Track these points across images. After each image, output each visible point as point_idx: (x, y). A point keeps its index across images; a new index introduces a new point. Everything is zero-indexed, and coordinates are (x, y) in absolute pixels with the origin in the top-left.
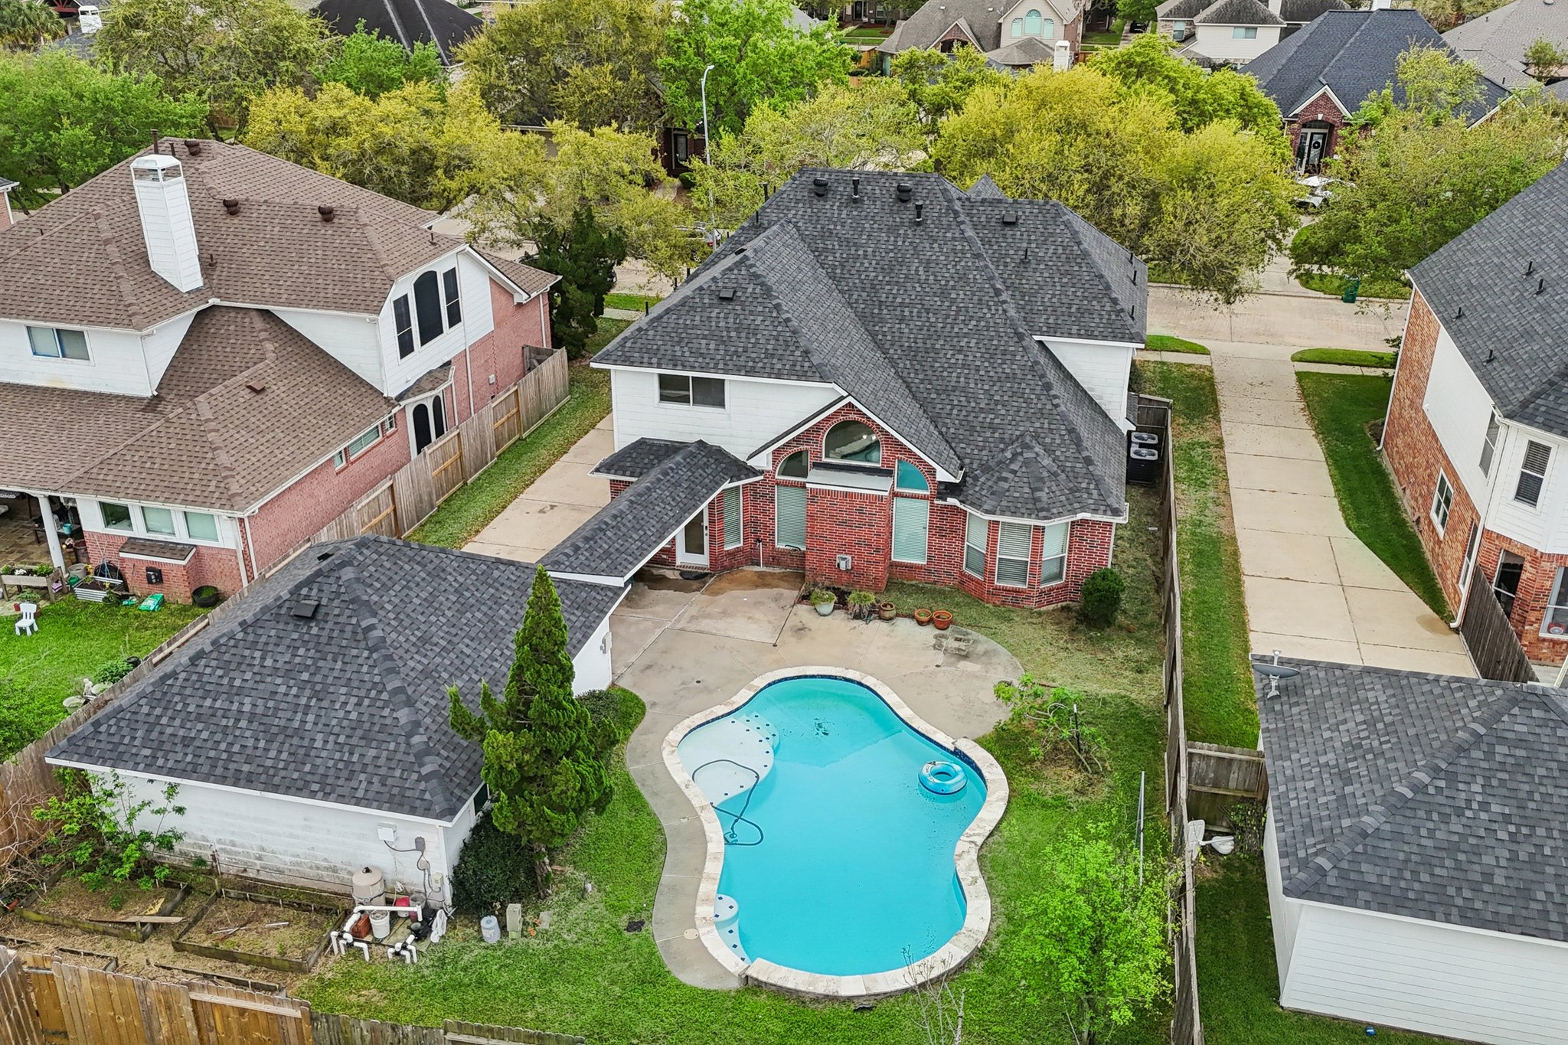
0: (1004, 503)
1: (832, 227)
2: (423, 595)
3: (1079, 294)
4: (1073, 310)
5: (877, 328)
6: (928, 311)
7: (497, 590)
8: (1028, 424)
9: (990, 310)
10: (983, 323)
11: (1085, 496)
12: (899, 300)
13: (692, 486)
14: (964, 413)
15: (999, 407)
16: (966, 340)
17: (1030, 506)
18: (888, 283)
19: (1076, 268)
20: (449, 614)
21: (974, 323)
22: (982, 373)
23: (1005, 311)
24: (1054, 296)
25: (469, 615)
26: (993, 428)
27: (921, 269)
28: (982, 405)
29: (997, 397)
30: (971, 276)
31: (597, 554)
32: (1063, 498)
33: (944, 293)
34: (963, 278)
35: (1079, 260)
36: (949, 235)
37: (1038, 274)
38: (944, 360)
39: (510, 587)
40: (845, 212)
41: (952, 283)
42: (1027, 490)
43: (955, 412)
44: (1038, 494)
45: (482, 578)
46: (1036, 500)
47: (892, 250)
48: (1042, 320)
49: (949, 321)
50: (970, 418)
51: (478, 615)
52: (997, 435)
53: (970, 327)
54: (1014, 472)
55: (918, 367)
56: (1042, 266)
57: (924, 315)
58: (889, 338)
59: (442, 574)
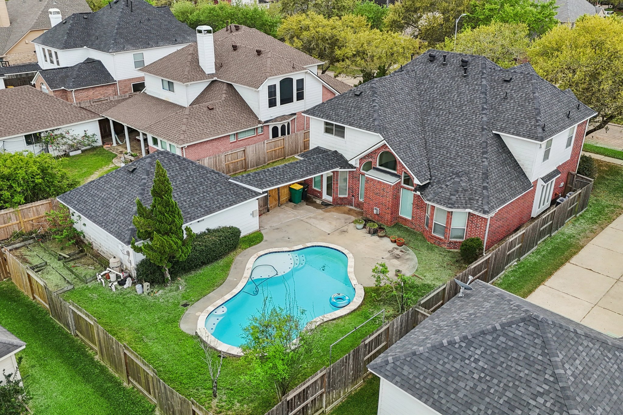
0: (436, 198)
1: (429, 74)
2: (172, 174)
3: (522, 115)
4: (516, 122)
5: (426, 118)
6: (450, 113)
7: (205, 180)
8: (467, 167)
9: (476, 116)
10: (470, 122)
11: (475, 202)
12: (441, 107)
13: (319, 166)
14: (443, 158)
15: (459, 158)
16: (459, 127)
17: (446, 201)
18: (440, 100)
19: (527, 104)
20: (178, 182)
21: (466, 121)
22: (459, 142)
23: (482, 118)
24: (511, 114)
25: (186, 185)
26: (451, 166)
27: (456, 95)
28: (452, 156)
29: (460, 154)
30: (475, 101)
31: (256, 179)
32: (464, 201)
33: (460, 107)
34: (472, 101)
35: (530, 101)
36: (475, 82)
37: (508, 104)
38: (446, 135)
39: (211, 181)
40: (437, 69)
41: (466, 103)
42: (448, 194)
43: (439, 157)
44: (452, 197)
45: (201, 175)
46: (450, 199)
47: (448, 86)
48: (500, 125)
49: (456, 119)
50: (444, 161)
51: (190, 186)
52: (451, 170)
53: (464, 122)
54: (447, 186)
55: (434, 136)
56: (512, 101)
57: (448, 115)
58: (429, 122)
59: (185, 170)
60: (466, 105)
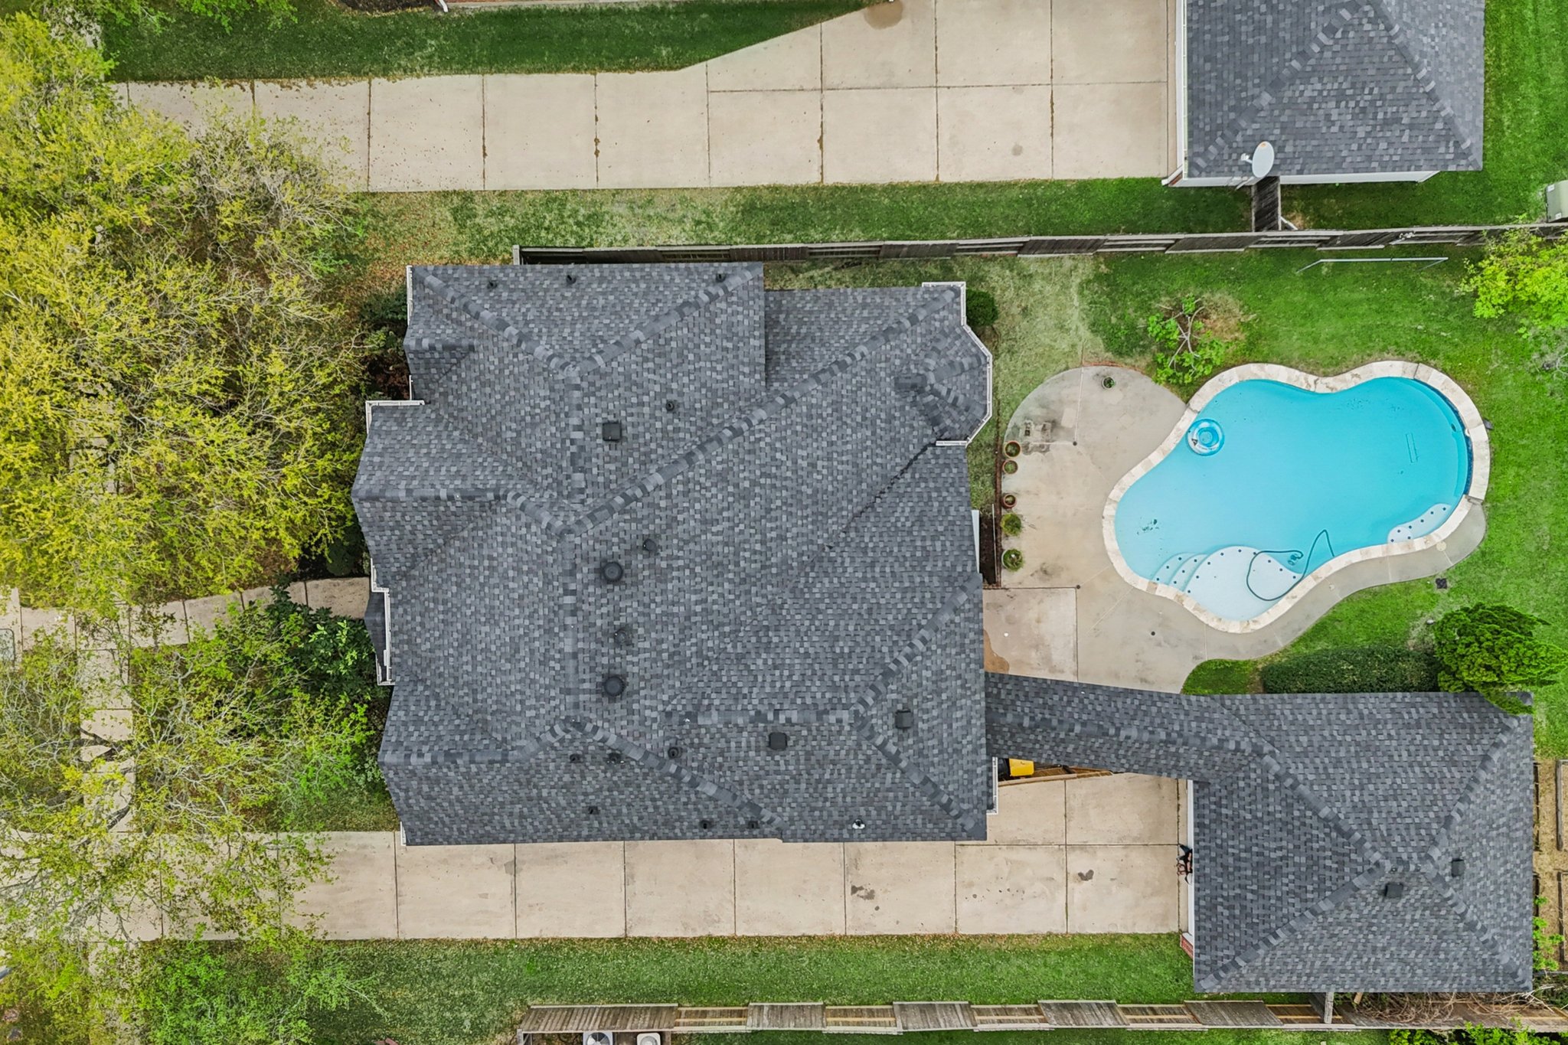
6: (769, 511)
8: (882, 384)
9: (760, 439)
10: (778, 445)
11: (946, 323)
12: (758, 547)
14: (878, 451)
15: (868, 415)
16: (800, 461)
17: (976, 373)
18: (737, 564)
19: (673, 344)
21: (778, 455)
22: (834, 438)
23: (761, 421)
24: (713, 369)
26: (890, 419)
27: (714, 529)
28: (869, 433)
29: (859, 419)
30: (719, 467)
33: (744, 496)
34: (722, 477)
36: (663, 504)
37: (686, 390)
38: (825, 482)
40: (641, 645)
41: (731, 489)
42: (963, 377)
43: (879, 460)
44: (966, 367)
46: (972, 368)
48: (747, 380)
49: (778, 484)
50: (883, 444)
52: (897, 414)
53: (784, 458)
54: (949, 391)
55: (834, 509)
56: (674, 386)
57: (773, 514)
58: (805, 548)
60: (736, 486)
